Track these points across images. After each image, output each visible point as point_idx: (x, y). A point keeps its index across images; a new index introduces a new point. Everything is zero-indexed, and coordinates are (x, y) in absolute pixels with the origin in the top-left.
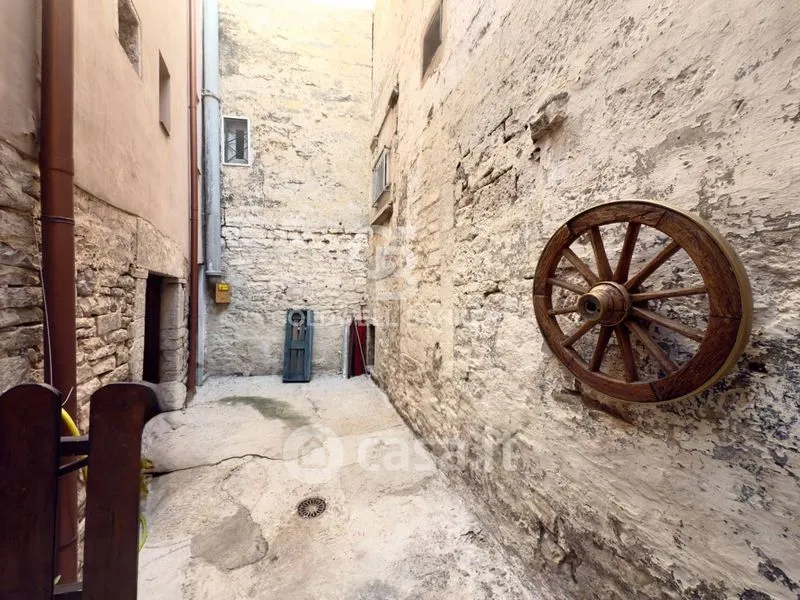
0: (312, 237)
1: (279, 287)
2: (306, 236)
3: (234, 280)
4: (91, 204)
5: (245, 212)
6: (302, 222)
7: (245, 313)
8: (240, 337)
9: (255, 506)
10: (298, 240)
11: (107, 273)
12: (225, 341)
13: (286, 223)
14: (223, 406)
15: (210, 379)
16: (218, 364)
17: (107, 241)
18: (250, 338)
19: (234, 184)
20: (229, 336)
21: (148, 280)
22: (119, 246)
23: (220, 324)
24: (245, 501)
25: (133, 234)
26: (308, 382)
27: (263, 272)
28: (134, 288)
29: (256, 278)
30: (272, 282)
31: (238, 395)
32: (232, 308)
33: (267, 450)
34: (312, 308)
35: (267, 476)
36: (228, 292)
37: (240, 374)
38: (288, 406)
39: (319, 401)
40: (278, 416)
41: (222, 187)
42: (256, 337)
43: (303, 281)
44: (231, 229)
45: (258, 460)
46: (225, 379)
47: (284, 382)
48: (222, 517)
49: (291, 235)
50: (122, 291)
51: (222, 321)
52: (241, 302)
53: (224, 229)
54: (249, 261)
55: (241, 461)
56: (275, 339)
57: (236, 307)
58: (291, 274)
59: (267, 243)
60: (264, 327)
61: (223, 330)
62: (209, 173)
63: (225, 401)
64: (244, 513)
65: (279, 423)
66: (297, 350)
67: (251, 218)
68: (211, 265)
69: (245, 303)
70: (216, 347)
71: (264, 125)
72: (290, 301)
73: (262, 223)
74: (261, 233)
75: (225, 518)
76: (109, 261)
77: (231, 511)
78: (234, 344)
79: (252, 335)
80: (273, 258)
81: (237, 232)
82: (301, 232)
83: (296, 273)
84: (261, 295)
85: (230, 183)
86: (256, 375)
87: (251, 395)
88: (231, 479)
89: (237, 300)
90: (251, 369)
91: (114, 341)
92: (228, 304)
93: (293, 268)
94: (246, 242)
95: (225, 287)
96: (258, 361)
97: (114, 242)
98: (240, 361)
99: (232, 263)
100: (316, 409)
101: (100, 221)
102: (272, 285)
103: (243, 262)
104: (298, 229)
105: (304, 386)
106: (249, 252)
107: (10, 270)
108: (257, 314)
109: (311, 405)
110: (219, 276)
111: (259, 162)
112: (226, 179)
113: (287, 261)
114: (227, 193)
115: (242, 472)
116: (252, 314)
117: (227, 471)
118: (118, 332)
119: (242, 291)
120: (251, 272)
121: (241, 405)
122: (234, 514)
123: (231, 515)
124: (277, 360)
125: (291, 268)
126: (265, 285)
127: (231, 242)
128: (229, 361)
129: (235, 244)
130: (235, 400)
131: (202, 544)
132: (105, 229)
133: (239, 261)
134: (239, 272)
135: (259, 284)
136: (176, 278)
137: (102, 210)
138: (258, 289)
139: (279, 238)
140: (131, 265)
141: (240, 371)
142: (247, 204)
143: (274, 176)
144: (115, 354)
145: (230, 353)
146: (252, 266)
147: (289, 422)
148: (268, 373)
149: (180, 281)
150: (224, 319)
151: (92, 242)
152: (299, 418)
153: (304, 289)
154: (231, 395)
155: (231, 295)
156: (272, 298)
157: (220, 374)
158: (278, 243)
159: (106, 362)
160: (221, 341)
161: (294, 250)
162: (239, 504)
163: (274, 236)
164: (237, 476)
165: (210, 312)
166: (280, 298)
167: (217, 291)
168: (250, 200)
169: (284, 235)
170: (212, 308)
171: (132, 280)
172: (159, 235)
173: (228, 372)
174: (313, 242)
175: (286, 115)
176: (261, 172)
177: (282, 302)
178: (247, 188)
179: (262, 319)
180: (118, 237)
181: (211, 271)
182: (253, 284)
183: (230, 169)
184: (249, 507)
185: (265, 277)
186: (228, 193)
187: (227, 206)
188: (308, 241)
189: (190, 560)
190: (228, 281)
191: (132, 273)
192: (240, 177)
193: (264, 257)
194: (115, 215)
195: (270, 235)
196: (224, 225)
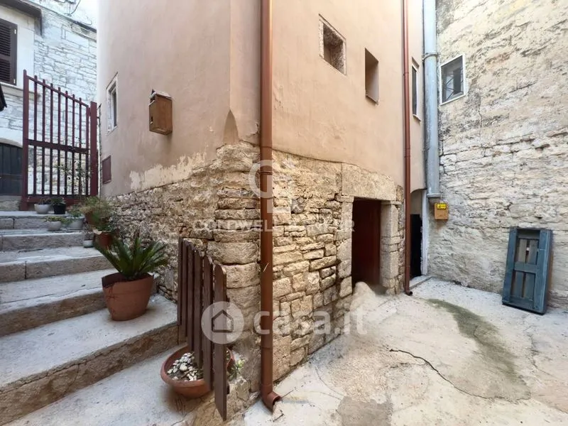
0: (549, 141)
1: (501, 203)
2: (538, 143)
3: (452, 200)
4: (301, 161)
5: (461, 139)
6: (533, 128)
7: (463, 229)
8: (458, 250)
9: (400, 410)
10: (525, 151)
11: (315, 200)
12: (445, 252)
13: (508, 135)
14: (428, 306)
15: (432, 280)
16: (439, 270)
17: (315, 181)
18: (467, 252)
19: (451, 117)
20: (448, 248)
21: (353, 203)
22: (324, 183)
23: (440, 237)
24: (394, 399)
25: (337, 175)
26: (542, 314)
27: (481, 190)
28: (341, 208)
29: (472, 196)
30: (491, 200)
31: (447, 301)
32: (450, 224)
33: (442, 365)
34: (550, 226)
35: (427, 390)
36: (446, 209)
37: (458, 283)
38: (495, 331)
39: (545, 344)
40: (475, 337)
41: (439, 124)
42: (474, 252)
43: (535, 195)
44: (448, 156)
45: (428, 369)
46: (442, 283)
47: (504, 304)
48: (371, 397)
49: (514, 147)
50: (329, 210)
51: (442, 234)
52: (459, 219)
53: (443, 158)
54: (466, 181)
55: (412, 360)
56: (496, 257)
57: (454, 223)
58: (517, 189)
59: (484, 161)
60: (483, 243)
61: (443, 242)
62: (428, 117)
63: (432, 301)
64: (387, 408)
65: (472, 344)
66: (525, 273)
67: (468, 142)
68: (430, 189)
69: (462, 219)
70: (437, 255)
71: (480, 50)
72: (514, 218)
73: (479, 143)
74: (478, 153)
75: (372, 400)
76: (317, 193)
77: (380, 399)
78: (452, 255)
79: (470, 249)
80: (493, 175)
81: (453, 158)
82: (531, 140)
83: (525, 187)
84: (478, 212)
85: (447, 118)
86: (474, 287)
87: (460, 305)
88: (396, 371)
89: (455, 217)
90: (469, 281)
91: (321, 240)
92: (447, 220)
93: (519, 182)
94: (462, 165)
95: (443, 206)
96: (477, 275)
97: (320, 181)
98: (457, 271)
99: (449, 185)
100: (535, 352)
101: (309, 170)
102: (492, 202)
103: (460, 183)
104: (527, 138)
105: (531, 318)
106: (466, 173)
107: (247, 201)
108: (475, 230)
109: (529, 344)
110: (439, 198)
111: (475, 87)
112: (444, 116)
113: (511, 175)
114: (443, 128)
115: (407, 371)
116: (470, 230)
117: (396, 362)
118: (325, 235)
119: (459, 209)
120: (468, 191)
121: (443, 310)
122: (381, 403)
123: (378, 402)
124: (499, 279)
125: (516, 182)
126: (483, 203)
127: (448, 168)
128: (447, 269)
129: (453, 168)
130: (441, 304)
131: (347, 407)
132: (314, 174)
133: (456, 183)
134: (456, 192)
135: (477, 201)
136: (389, 201)
137: (311, 164)
138: (476, 206)
139: (499, 153)
140: (336, 194)
141: (459, 280)
142: (464, 130)
143: (492, 93)
144: (323, 248)
145: (449, 262)
146: (469, 186)
147: (485, 349)
148: (487, 288)
149: (392, 203)
150: (443, 232)
151: (303, 183)
152: (501, 350)
153: (536, 204)
154: (441, 299)
155: (449, 212)
156: (491, 215)
157: (441, 278)
158: (498, 159)
159: (315, 252)
160: (440, 250)
161: (521, 162)
162: (388, 397)
163: (492, 153)
164: (401, 371)
165: (432, 227)
166: (501, 215)
167: (435, 210)
168: (466, 126)
169: (506, 148)
170: (433, 223)
171: (338, 203)
172: (365, 172)
173: (447, 278)
174: (552, 147)
175: (507, 23)
176: (478, 96)
177: (503, 220)
178: (463, 116)
179: (480, 235)
180: (324, 178)
181: (431, 194)
182: (470, 202)
183: (448, 106)
184: (395, 407)
185: (483, 195)
186: (445, 127)
187: (444, 138)
188: (542, 148)
189: (335, 412)
190: (446, 201)
191: (338, 199)
192: (456, 109)
193: (482, 176)
194: (321, 165)
195: (488, 152)
196: (443, 155)
